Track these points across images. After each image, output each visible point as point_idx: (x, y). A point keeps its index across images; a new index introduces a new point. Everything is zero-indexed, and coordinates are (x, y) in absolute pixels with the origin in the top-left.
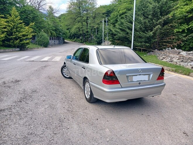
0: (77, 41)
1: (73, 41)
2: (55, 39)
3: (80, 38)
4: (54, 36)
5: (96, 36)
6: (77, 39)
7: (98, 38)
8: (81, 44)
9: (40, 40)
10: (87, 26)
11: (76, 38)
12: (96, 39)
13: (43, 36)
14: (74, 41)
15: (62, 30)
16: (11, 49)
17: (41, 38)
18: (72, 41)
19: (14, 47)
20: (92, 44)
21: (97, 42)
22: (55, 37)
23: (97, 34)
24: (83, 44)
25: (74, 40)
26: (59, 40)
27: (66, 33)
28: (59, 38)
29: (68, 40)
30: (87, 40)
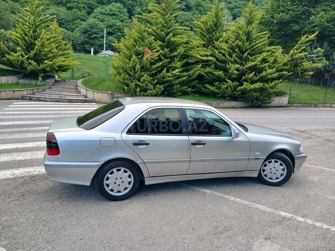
19: (223, 97)
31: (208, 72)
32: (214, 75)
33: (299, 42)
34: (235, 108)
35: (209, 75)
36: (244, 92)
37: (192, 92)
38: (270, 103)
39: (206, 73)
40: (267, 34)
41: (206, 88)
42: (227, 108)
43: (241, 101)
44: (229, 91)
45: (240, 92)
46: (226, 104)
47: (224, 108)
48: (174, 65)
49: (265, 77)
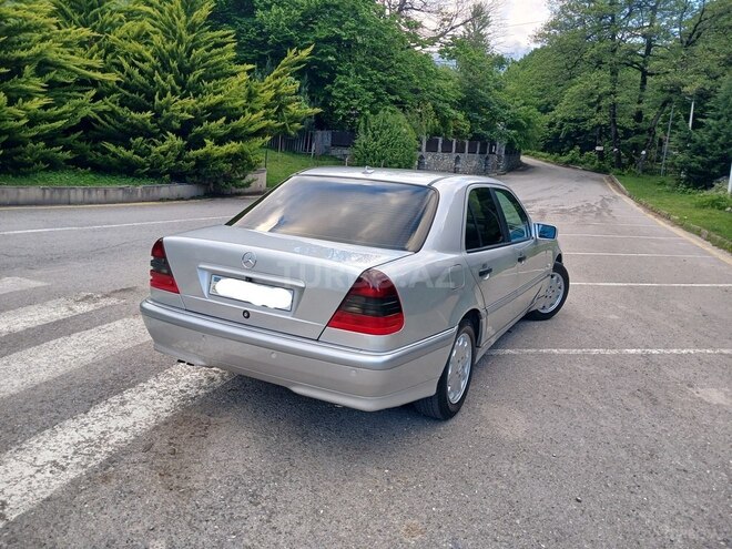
0: (577, 163)
1: (559, 163)
2: (460, 149)
3: (598, 148)
4: (457, 134)
5: (688, 139)
6: (582, 152)
7: (701, 150)
8: (598, 175)
9: (369, 148)
10: (643, 88)
11: (578, 148)
12: (682, 157)
13: (385, 128)
14: (567, 164)
15: (504, 107)
16: (114, 187)
17: (375, 140)
18: (555, 160)
19: (154, 174)
20: (653, 179)
21: (690, 171)
22: (462, 138)
23: (696, 125)
24: (604, 177)
25: (565, 159)
26: (482, 153)
27: (528, 121)
28: (484, 146)
29: (537, 157)
30: (632, 161)
31: (105, 111)
32: (121, 120)
33: (283, 62)
34: (182, 199)
35: (108, 118)
36: (202, 163)
37: (68, 161)
38: (248, 184)
39: (101, 114)
40: (230, 34)
41: (105, 151)
42: (168, 200)
43: (193, 183)
44: (170, 161)
45: (193, 163)
46: (165, 190)
47: (161, 200)
48: (25, 86)
49: (242, 129)
